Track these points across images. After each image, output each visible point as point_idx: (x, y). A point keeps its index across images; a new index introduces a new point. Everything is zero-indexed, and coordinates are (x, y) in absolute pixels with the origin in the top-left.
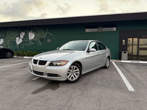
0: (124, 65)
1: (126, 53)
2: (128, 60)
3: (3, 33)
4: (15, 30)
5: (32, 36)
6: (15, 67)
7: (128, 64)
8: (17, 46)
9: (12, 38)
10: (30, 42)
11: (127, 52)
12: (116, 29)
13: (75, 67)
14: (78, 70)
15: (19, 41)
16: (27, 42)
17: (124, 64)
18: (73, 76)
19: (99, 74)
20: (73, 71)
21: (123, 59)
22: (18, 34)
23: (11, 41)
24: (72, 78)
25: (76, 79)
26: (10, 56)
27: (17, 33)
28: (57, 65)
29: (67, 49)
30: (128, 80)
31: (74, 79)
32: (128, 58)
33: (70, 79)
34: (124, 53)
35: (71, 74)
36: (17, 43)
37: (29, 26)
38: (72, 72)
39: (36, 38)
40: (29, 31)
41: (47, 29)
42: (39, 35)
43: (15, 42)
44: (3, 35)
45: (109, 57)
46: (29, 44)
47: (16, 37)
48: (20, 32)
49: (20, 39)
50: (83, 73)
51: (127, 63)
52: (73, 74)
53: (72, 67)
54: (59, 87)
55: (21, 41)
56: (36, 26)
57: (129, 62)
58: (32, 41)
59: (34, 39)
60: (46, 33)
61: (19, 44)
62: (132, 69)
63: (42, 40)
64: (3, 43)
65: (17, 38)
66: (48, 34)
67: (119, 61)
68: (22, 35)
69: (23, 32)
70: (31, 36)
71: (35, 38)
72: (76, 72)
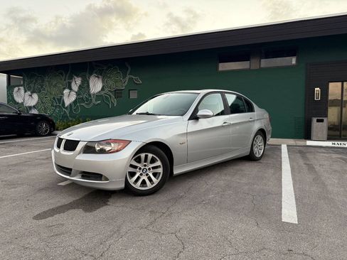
0: (311, 152)
1: (322, 121)
2: (329, 139)
3: (36, 81)
4: (62, 74)
5: (96, 86)
6: (41, 155)
7: (323, 150)
8: (66, 108)
9: (54, 91)
10: (94, 100)
11: (325, 119)
12: (297, 61)
13: (150, 156)
14: (159, 163)
15: (69, 98)
16: (87, 100)
17: (313, 150)
18: (145, 178)
19: (226, 175)
20: (145, 165)
21: (314, 138)
22: (67, 81)
23: (54, 98)
24: (144, 182)
25: (154, 185)
26: (46, 131)
27: (65, 80)
28: (102, 151)
29: (145, 112)
30: (295, 192)
31: (149, 186)
32: (328, 135)
33: (138, 186)
34: (318, 121)
35: (141, 174)
36: (65, 102)
37: (90, 62)
38: (143, 168)
39: (106, 90)
40: (91, 74)
41: (130, 69)
42: (111, 83)
43: (61, 100)
44: (36, 86)
45: (262, 132)
46: (91, 105)
47: (64, 89)
48: (71, 78)
49: (73, 93)
50: (176, 172)
51: (321, 147)
52: (147, 175)
53: (143, 155)
54: (107, 205)
55: (73, 97)
56: (105, 62)
57: (329, 144)
58: (98, 96)
59: (102, 93)
60: (128, 77)
61: (70, 105)
62: (326, 163)
63: (118, 93)
64: (38, 103)
65: (66, 91)
66: (131, 79)
67: (300, 142)
68: (76, 83)
69: (77, 76)
70: (94, 85)
71: (103, 89)
72: (154, 168)
